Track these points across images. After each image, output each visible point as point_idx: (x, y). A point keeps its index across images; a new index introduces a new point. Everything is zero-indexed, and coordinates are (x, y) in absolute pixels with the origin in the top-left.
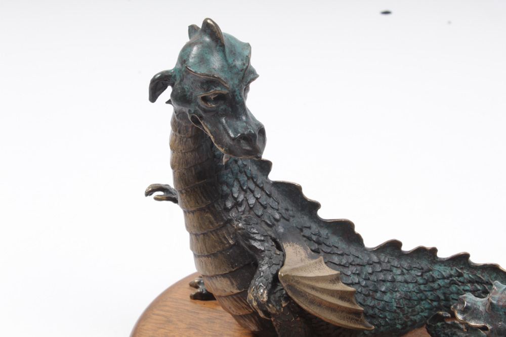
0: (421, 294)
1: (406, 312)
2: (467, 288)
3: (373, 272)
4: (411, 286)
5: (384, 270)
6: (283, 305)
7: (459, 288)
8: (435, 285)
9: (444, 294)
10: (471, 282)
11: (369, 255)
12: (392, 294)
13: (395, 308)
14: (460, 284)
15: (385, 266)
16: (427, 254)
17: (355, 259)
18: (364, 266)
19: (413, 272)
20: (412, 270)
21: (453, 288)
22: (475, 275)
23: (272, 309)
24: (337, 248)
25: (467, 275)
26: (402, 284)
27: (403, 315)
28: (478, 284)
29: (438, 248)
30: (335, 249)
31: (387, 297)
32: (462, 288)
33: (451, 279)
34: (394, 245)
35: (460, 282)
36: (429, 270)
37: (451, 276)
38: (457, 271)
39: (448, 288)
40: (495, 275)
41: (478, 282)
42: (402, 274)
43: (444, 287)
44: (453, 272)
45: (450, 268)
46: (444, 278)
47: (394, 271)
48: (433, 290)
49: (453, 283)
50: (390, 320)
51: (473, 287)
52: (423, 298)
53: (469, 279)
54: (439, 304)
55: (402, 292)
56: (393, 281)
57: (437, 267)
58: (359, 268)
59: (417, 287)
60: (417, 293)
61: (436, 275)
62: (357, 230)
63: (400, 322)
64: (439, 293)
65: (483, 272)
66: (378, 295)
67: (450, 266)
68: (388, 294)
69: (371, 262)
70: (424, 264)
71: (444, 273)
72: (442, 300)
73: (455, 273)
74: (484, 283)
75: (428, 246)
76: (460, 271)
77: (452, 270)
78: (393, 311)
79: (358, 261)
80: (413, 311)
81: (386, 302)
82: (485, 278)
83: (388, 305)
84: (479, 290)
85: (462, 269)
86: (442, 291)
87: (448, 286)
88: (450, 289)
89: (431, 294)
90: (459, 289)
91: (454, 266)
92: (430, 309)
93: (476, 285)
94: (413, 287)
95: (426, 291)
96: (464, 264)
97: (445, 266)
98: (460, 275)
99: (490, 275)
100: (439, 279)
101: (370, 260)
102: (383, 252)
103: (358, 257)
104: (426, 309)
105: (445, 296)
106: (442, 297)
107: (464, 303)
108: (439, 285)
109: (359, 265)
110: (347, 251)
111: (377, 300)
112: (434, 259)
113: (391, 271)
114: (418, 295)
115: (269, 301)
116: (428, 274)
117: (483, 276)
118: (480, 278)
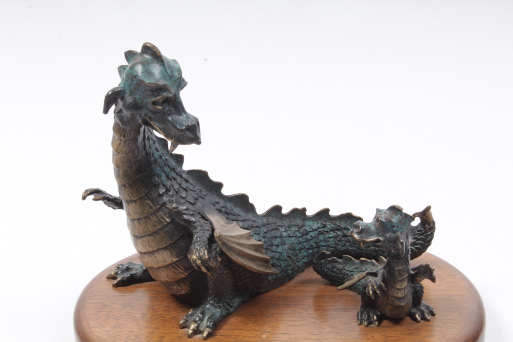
0: (301, 245)
1: (293, 260)
2: (331, 235)
3: (267, 231)
4: (293, 239)
5: (274, 229)
6: (219, 260)
7: (325, 236)
8: (309, 237)
9: (316, 242)
10: (333, 230)
11: (261, 219)
12: (282, 246)
13: (286, 257)
14: (325, 233)
15: (273, 226)
16: (298, 213)
17: (254, 223)
18: (261, 227)
19: (292, 229)
20: (291, 227)
21: (321, 237)
22: (335, 224)
23: (213, 264)
24: (240, 216)
25: (329, 226)
26: (287, 238)
27: (292, 262)
28: (338, 231)
29: (306, 208)
30: (239, 217)
31: (280, 249)
32: (327, 236)
33: (318, 230)
34: (277, 209)
35: (325, 231)
36: (303, 226)
37: (318, 228)
38: (322, 223)
39: (318, 237)
40: (350, 221)
41: (338, 230)
42: (286, 231)
43: (315, 237)
44: (319, 225)
45: (316, 222)
46: (314, 230)
47: (280, 230)
48: (308, 240)
49: (320, 233)
50: (284, 267)
51: (335, 234)
52: (302, 247)
53: (331, 228)
54: (313, 251)
55: (289, 245)
56: (281, 237)
57: (307, 223)
58: (257, 229)
59: (297, 240)
60: (298, 244)
61: (308, 229)
62: (251, 201)
63: (290, 268)
64: (312, 243)
65: (340, 221)
66: (274, 248)
67: (316, 221)
68: (280, 247)
69: (264, 224)
70: (299, 222)
71: (313, 227)
72: (315, 248)
73: (321, 225)
74: (343, 229)
75: (300, 207)
76: (324, 223)
77: (318, 223)
78: (285, 259)
79: (256, 224)
80: (297, 258)
81: (280, 253)
82: (343, 225)
83: (281, 256)
84: (340, 235)
85: (325, 221)
86: (313, 241)
87: (317, 236)
88: (319, 238)
89: (307, 244)
90: (325, 238)
91: (319, 220)
92: (308, 256)
93: (337, 232)
94: (295, 240)
95: (303, 242)
96: (326, 217)
97: (313, 221)
98: (325, 226)
99: (346, 222)
100: (310, 232)
101: (263, 222)
102: (270, 216)
103: (255, 221)
104: (305, 256)
105: (316, 245)
106: (315, 246)
107: (359, 227)
108: (311, 236)
109: (257, 227)
110: (247, 218)
111: (274, 252)
112: (305, 217)
113: (279, 229)
114: (299, 246)
115: (209, 258)
116: (302, 229)
117: (341, 224)
118: (339, 226)
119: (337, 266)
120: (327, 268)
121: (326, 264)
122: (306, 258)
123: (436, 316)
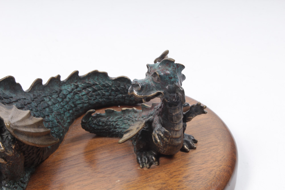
0: (63, 108)
1: (62, 124)
2: (84, 93)
3: (37, 105)
5: (41, 101)
6: (13, 147)
7: (79, 95)
8: (67, 99)
9: (73, 103)
10: (84, 88)
11: (29, 95)
12: (51, 115)
13: (57, 123)
14: (79, 92)
15: (40, 99)
16: (55, 80)
17: (25, 100)
18: (31, 103)
20: (52, 95)
21: (76, 97)
22: (85, 83)
24: (12, 97)
25: (81, 85)
26: (53, 106)
27: (61, 126)
28: (88, 88)
29: (60, 75)
30: (11, 99)
31: (51, 118)
32: (80, 94)
33: (73, 92)
34: (39, 82)
35: (78, 91)
36: (61, 91)
37: (73, 89)
38: (74, 85)
39: (74, 98)
40: (96, 77)
41: (88, 87)
42: (50, 100)
43: (72, 98)
44: (73, 87)
45: (70, 85)
46: (70, 92)
47: (46, 100)
48: (67, 103)
49: (76, 93)
50: (57, 132)
51: (87, 91)
52: (65, 110)
53: (83, 87)
54: (73, 111)
55: (56, 112)
56: (48, 106)
57: (63, 88)
59: (60, 105)
60: (61, 108)
61: (65, 92)
62: (17, 81)
63: (61, 131)
64: (71, 104)
65: (89, 79)
67: (69, 84)
69: (33, 99)
70: (56, 88)
71: (68, 90)
72: (73, 107)
73: (74, 87)
74: (92, 86)
75: (55, 75)
76: (76, 84)
77: (71, 86)
78: (57, 125)
79: (27, 101)
80: (64, 121)
81: (52, 121)
82: (91, 82)
83: (53, 123)
84: (90, 91)
85: (76, 82)
86: (71, 102)
87: (73, 97)
88: (75, 98)
89: (67, 106)
90: (80, 96)
91: (71, 82)
92: (70, 116)
93: (87, 89)
94: (58, 106)
95: (64, 105)
96: (77, 78)
97: (67, 85)
98: (77, 87)
99: (94, 79)
100: (67, 95)
101: (31, 98)
102: (34, 90)
105: (74, 104)
106: (73, 106)
108: (69, 98)
109: (28, 103)
110: (18, 98)
111: (47, 122)
112: (60, 83)
113: (44, 100)
114: (62, 110)
116: (61, 94)
117: (90, 82)
118: (88, 83)
119: (102, 120)
120: (94, 124)
121: (92, 120)
122: (69, 118)
123: (198, 143)
